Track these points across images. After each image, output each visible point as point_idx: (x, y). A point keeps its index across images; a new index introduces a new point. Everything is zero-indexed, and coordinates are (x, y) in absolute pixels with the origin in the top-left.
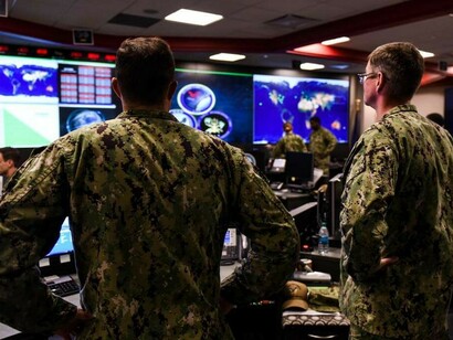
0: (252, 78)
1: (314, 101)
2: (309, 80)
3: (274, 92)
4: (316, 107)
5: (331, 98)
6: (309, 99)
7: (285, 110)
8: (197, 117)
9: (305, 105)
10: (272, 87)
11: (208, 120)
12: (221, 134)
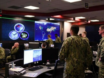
0: (34, 22)
1: (51, 29)
2: (49, 23)
3: (40, 26)
4: (51, 30)
5: (55, 28)
6: (49, 28)
7: (43, 31)
8: (20, 33)
9: (48, 30)
10: (40, 25)
11: (22, 34)
12: (26, 38)
